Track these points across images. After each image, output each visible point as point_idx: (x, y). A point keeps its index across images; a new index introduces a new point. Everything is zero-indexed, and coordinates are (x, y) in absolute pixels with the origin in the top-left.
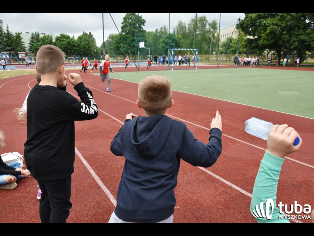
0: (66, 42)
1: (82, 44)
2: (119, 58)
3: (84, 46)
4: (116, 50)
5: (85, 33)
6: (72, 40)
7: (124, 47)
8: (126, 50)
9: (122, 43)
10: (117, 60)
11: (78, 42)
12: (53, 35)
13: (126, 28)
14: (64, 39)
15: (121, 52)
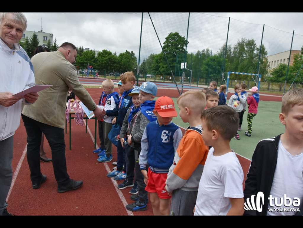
0: (107, 58)
1: (123, 61)
2: (158, 78)
3: (124, 63)
4: (155, 69)
5: (128, 51)
6: (113, 56)
7: (163, 67)
8: (165, 70)
9: (162, 63)
10: (155, 80)
11: (119, 59)
12: (96, 51)
13: (167, 48)
14: (106, 55)
15: (159, 71)
